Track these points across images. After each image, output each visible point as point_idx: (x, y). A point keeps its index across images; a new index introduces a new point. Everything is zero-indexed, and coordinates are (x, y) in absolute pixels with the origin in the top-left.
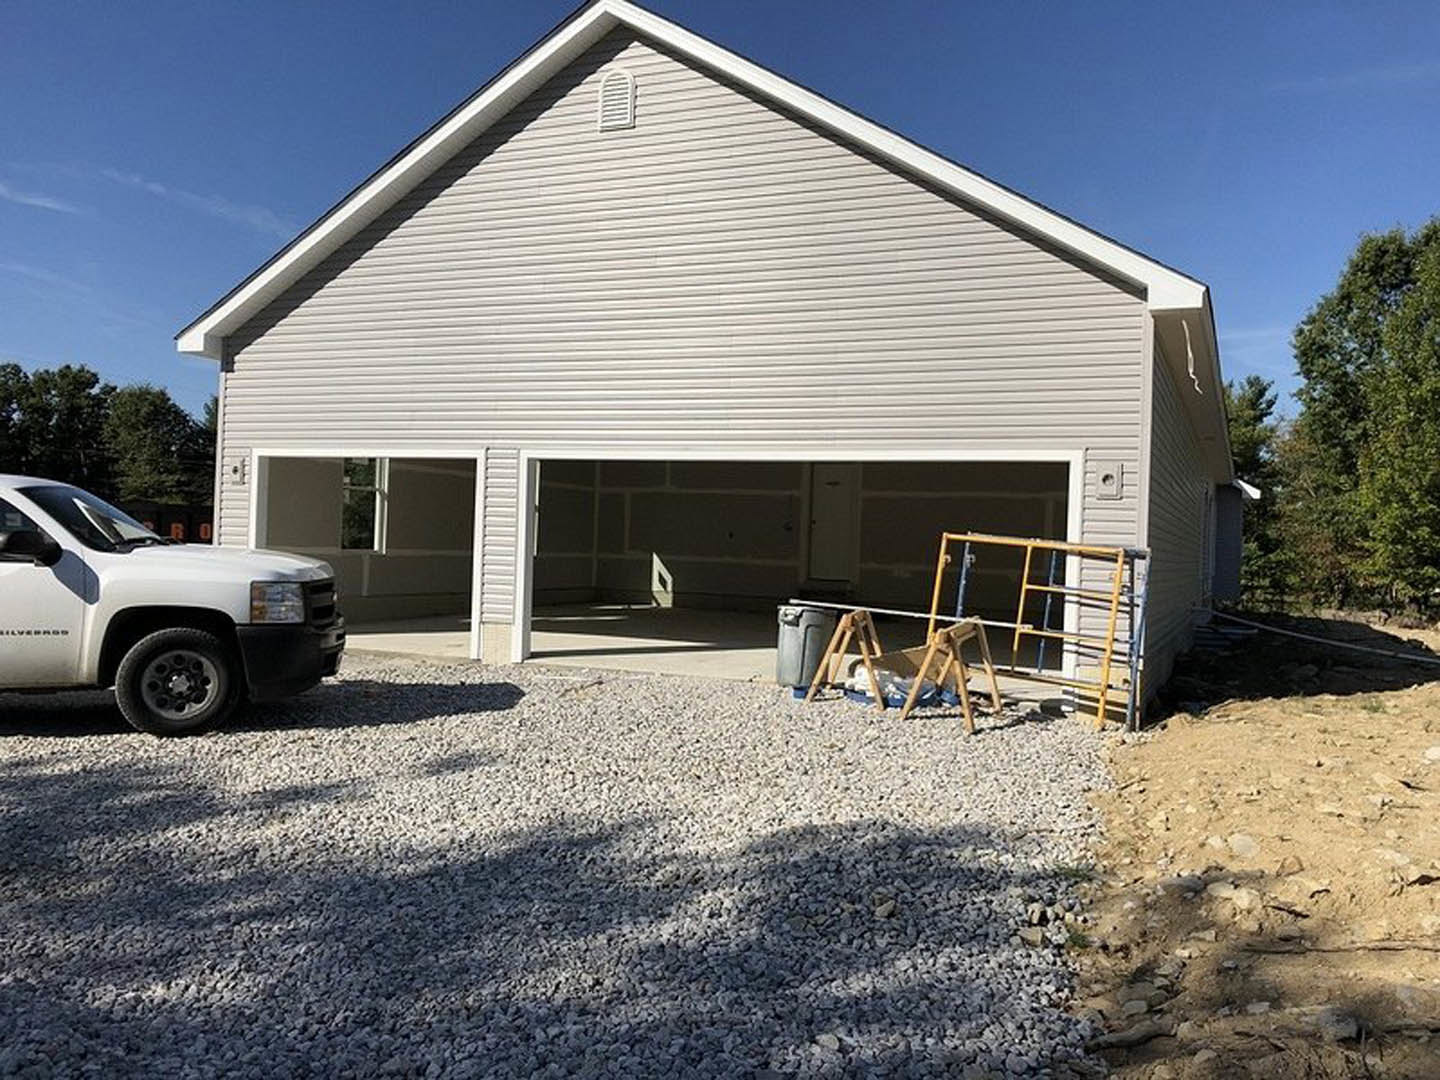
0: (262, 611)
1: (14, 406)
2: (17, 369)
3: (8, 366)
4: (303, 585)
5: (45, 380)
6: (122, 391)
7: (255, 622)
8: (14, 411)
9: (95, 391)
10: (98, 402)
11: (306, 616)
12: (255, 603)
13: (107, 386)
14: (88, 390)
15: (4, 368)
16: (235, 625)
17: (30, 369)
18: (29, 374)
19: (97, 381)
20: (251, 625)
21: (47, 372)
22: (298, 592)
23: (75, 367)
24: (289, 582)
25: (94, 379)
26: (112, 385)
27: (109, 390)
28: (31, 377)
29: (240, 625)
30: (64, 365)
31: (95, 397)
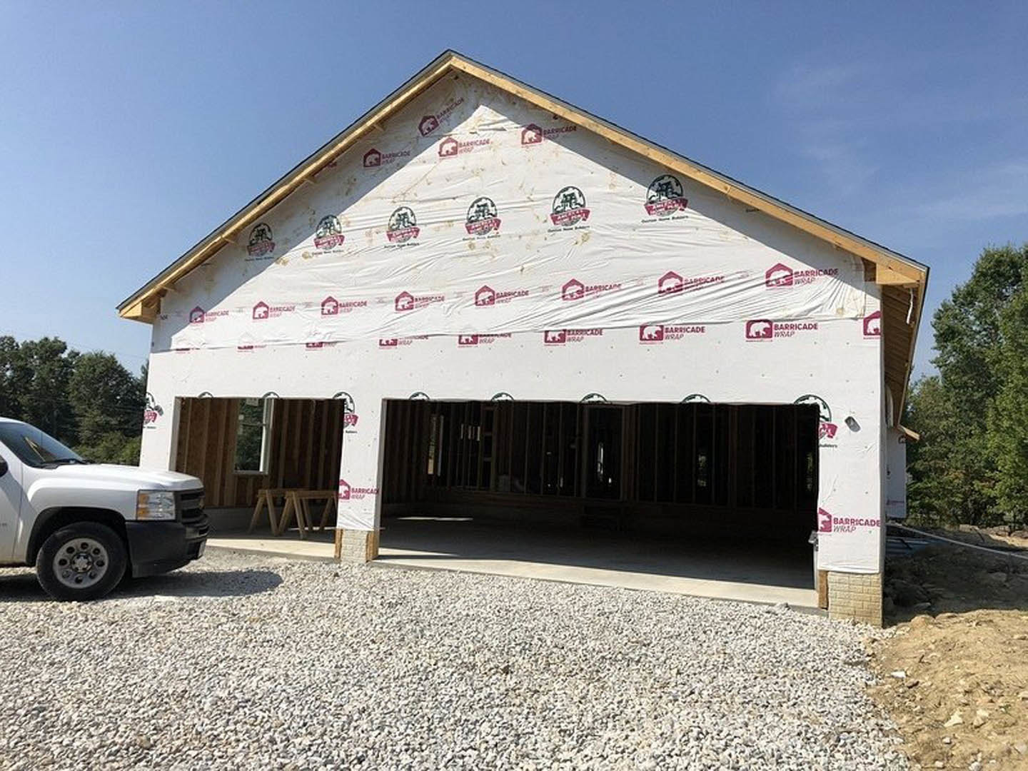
0: (146, 511)
1: (8, 366)
2: (11, 340)
3: (6, 337)
4: (176, 493)
5: (29, 348)
6: (83, 355)
7: (139, 518)
8: (8, 369)
9: (64, 356)
10: (66, 364)
11: (176, 516)
12: (140, 506)
13: (72, 352)
14: (60, 355)
15: (2, 339)
16: (125, 521)
17: (20, 340)
18: (20, 344)
19: (66, 348)
20: (137, 521)
21: (32, 342)
22: (173, 498)
23: (52, 339)
24: (166, 491)
25: (63, 348)
26: (76, 351)
27: (74, 355)
28: (21, 346)
29: (128, 521)
30: (43, 338)
31: (65, 360)
